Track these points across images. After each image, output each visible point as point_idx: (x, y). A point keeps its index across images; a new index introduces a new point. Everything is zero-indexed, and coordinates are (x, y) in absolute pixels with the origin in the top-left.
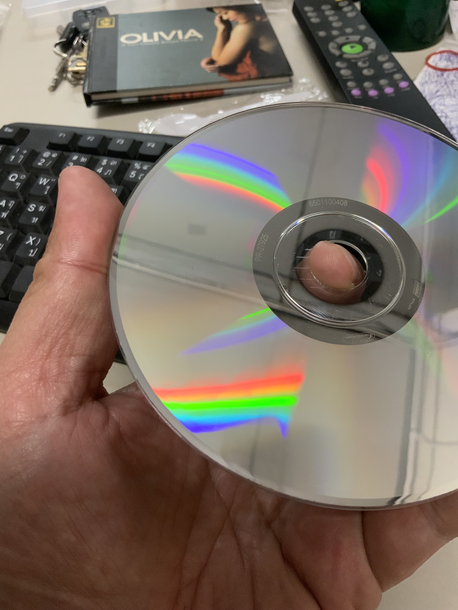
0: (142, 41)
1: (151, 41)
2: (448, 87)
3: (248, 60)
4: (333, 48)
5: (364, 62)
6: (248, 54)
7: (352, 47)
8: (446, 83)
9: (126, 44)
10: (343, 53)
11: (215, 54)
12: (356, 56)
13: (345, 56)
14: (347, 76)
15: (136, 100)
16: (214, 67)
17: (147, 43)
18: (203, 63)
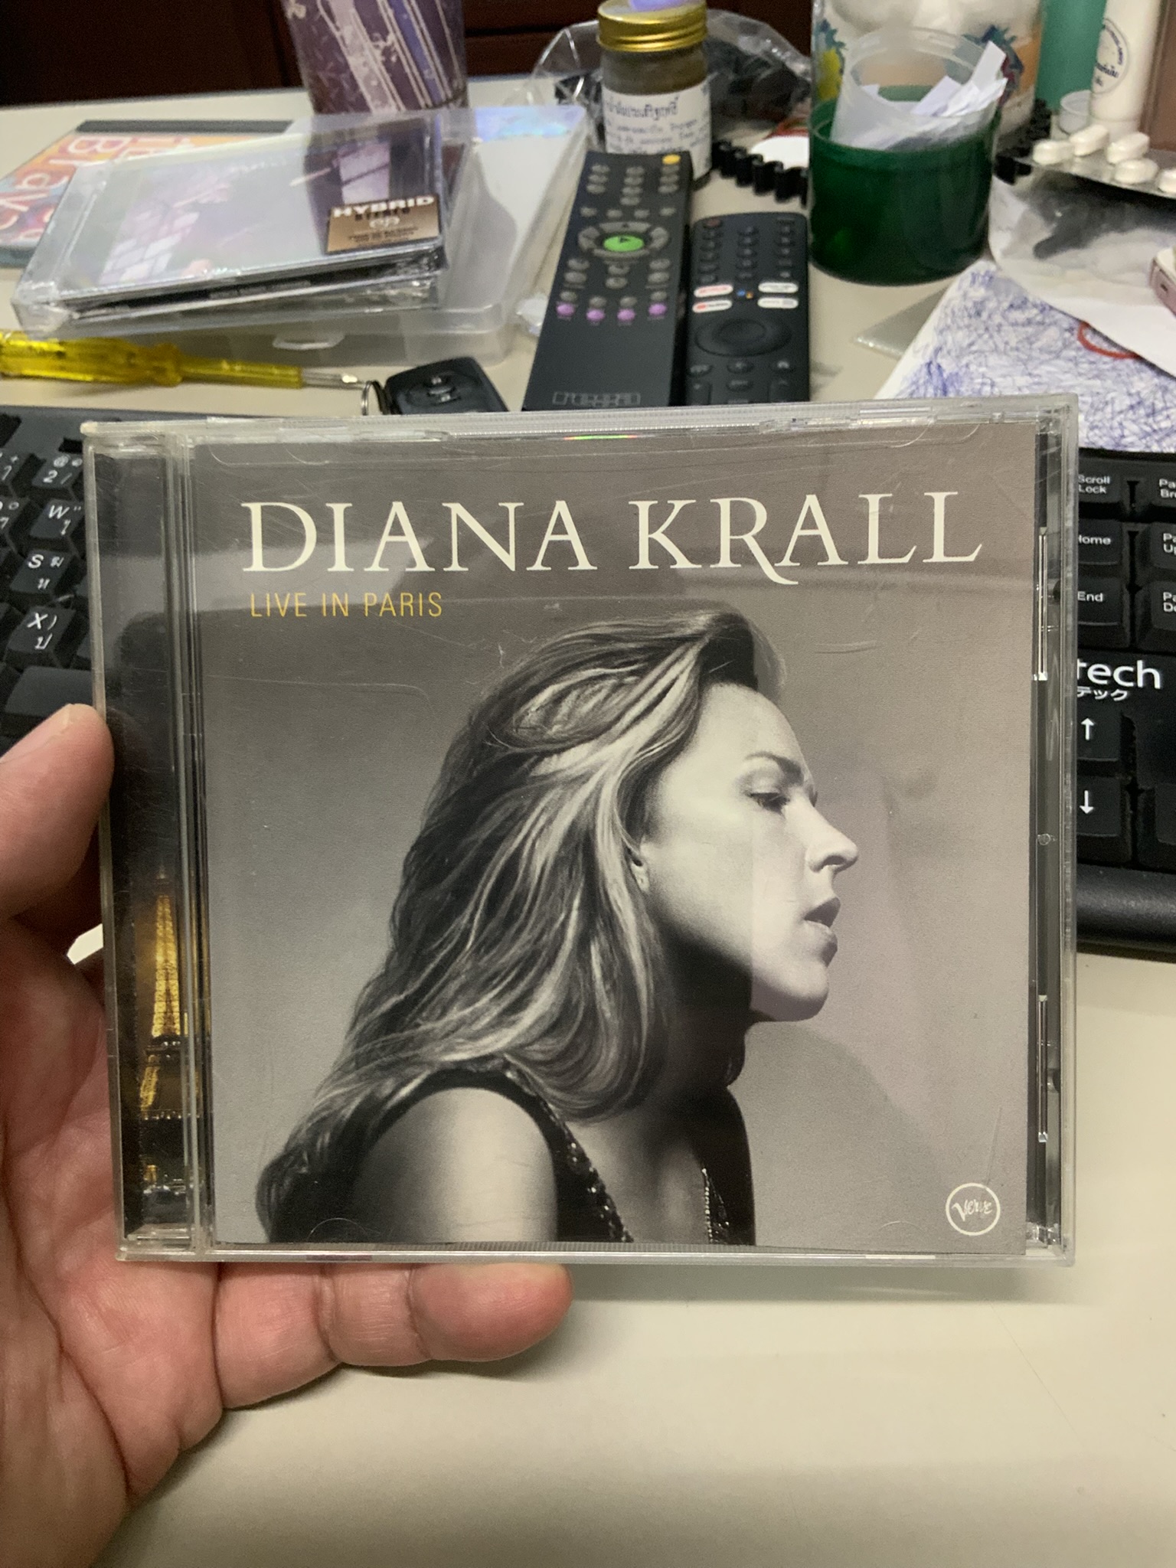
2: (991, 337)
8: (987, 329)
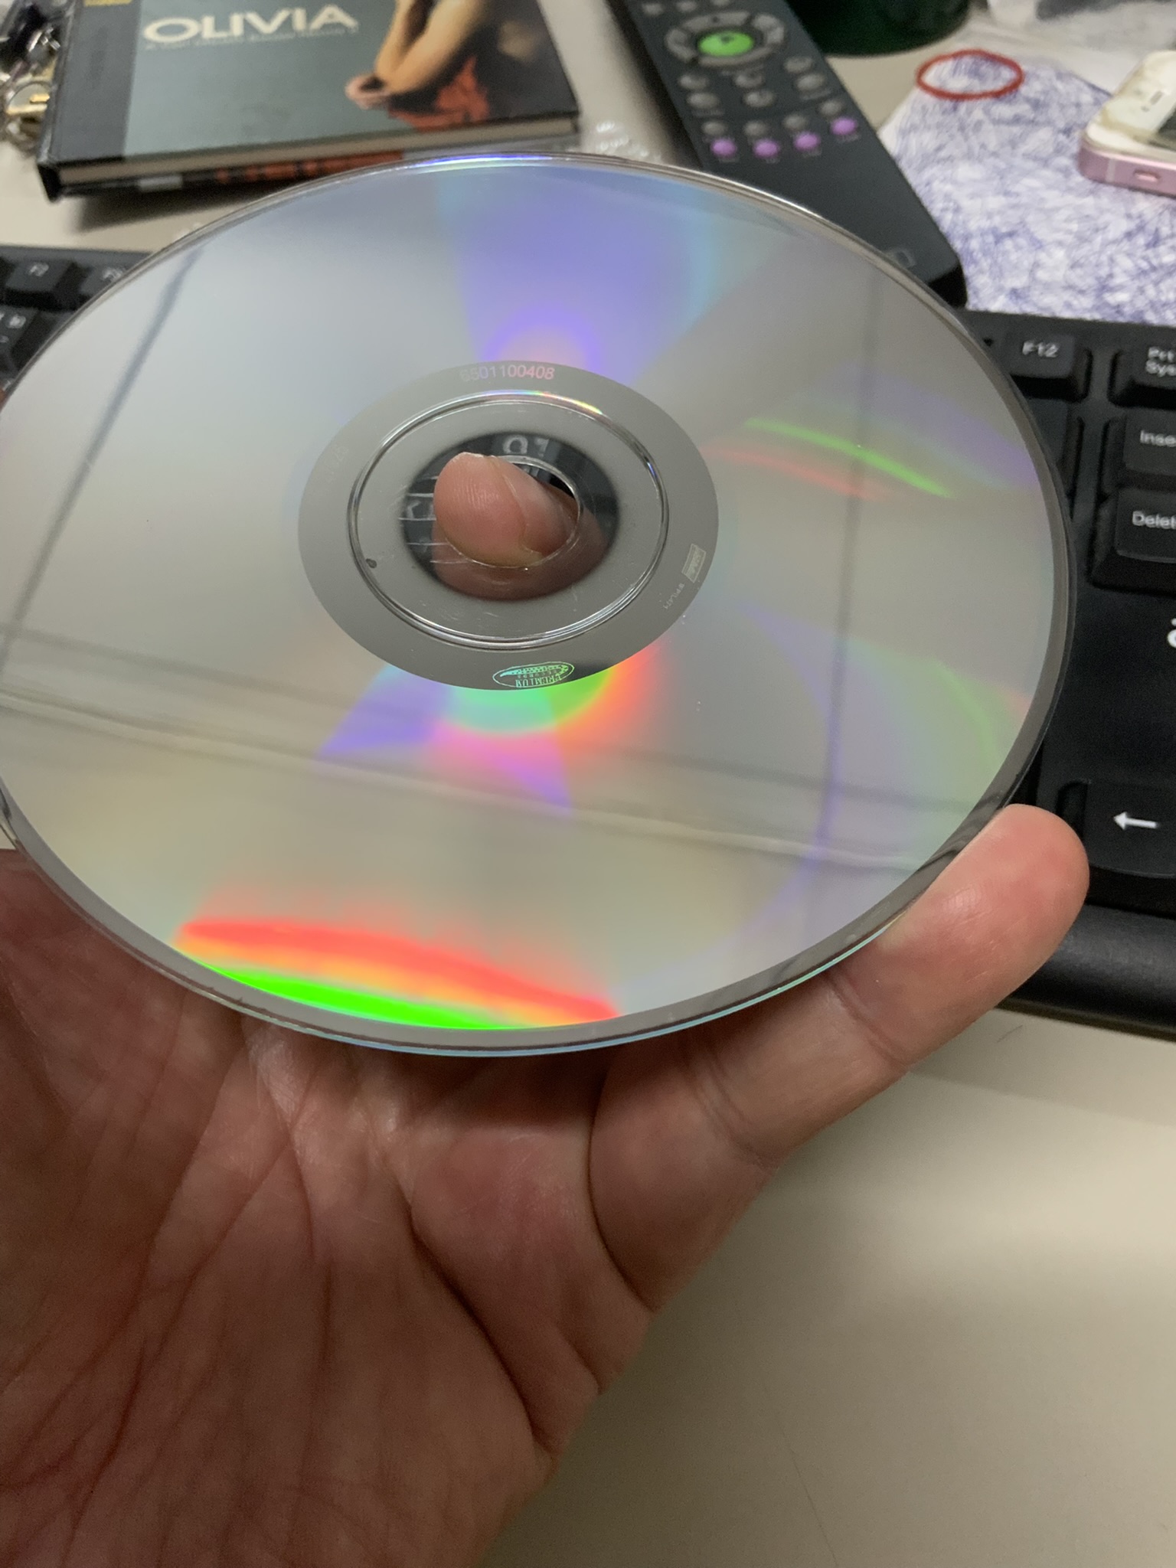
0: (198, 36)
1: (222, 35)
2: (966, 139)
3: (467, 78)
4: (677, 42)
5: (752, 76)
6: (470, 65)
7: (726, 40)
8: (962, 129)
9: (158, 45)
10: (701, 54)
11: (383, 67)
12: (733, 62)
13: (705, 61)
14: (705, 110)
15: (175, 181)
16: (380, 98)
17: (211, 39)
18: (352, 89)
